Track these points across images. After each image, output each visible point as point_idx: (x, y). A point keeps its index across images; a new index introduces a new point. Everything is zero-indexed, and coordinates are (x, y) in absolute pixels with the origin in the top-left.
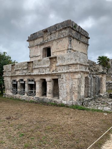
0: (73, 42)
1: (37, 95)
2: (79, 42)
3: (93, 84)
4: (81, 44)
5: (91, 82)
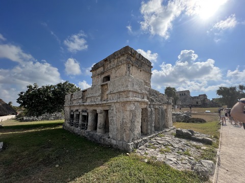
0: (132, 69)
1: (89, 130)
2: (139, 70)
3: (154, 116)
4: (142, 72)
5: (151, 114)
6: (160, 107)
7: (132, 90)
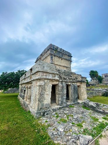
0: (54, 58)
2: (61, 59)
4: (63, 60)
6: (74, 84)
7: (41, 71)
